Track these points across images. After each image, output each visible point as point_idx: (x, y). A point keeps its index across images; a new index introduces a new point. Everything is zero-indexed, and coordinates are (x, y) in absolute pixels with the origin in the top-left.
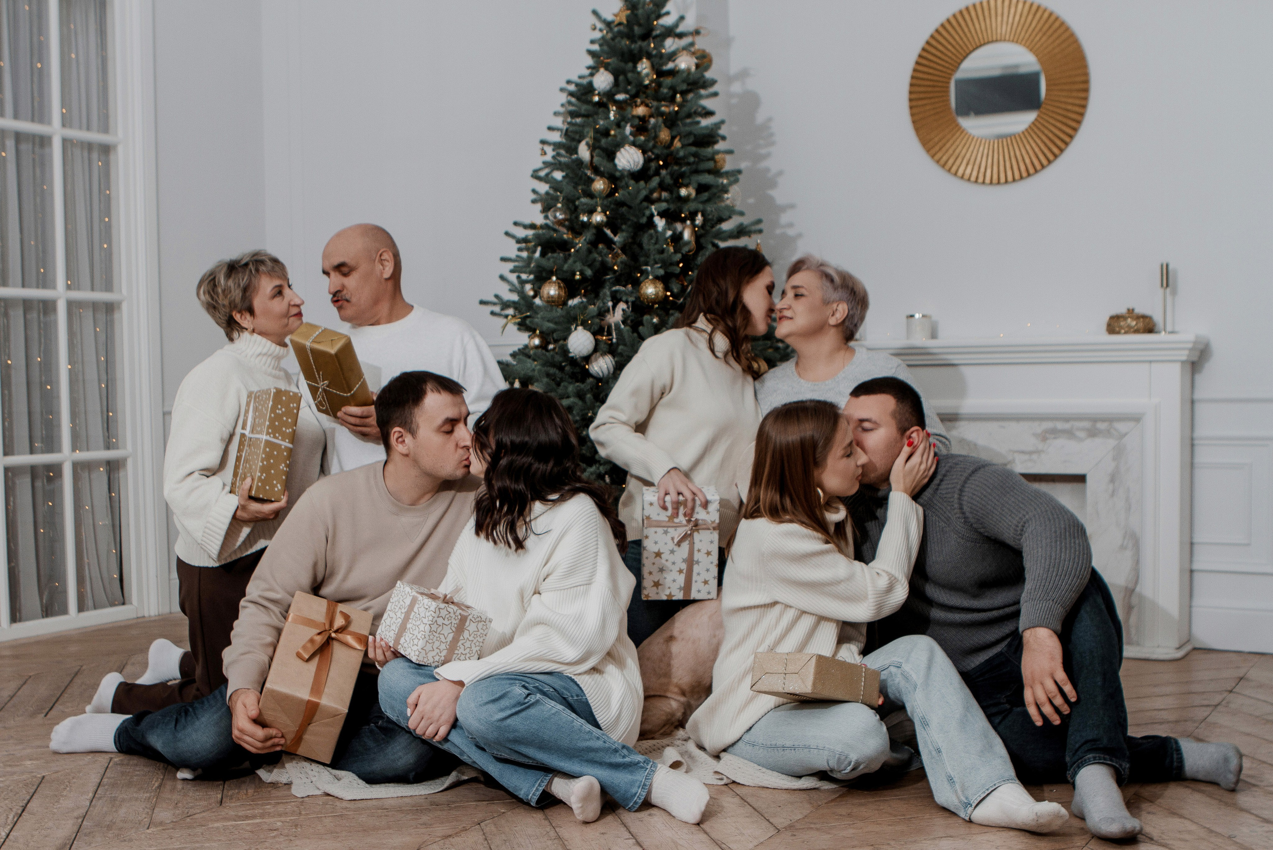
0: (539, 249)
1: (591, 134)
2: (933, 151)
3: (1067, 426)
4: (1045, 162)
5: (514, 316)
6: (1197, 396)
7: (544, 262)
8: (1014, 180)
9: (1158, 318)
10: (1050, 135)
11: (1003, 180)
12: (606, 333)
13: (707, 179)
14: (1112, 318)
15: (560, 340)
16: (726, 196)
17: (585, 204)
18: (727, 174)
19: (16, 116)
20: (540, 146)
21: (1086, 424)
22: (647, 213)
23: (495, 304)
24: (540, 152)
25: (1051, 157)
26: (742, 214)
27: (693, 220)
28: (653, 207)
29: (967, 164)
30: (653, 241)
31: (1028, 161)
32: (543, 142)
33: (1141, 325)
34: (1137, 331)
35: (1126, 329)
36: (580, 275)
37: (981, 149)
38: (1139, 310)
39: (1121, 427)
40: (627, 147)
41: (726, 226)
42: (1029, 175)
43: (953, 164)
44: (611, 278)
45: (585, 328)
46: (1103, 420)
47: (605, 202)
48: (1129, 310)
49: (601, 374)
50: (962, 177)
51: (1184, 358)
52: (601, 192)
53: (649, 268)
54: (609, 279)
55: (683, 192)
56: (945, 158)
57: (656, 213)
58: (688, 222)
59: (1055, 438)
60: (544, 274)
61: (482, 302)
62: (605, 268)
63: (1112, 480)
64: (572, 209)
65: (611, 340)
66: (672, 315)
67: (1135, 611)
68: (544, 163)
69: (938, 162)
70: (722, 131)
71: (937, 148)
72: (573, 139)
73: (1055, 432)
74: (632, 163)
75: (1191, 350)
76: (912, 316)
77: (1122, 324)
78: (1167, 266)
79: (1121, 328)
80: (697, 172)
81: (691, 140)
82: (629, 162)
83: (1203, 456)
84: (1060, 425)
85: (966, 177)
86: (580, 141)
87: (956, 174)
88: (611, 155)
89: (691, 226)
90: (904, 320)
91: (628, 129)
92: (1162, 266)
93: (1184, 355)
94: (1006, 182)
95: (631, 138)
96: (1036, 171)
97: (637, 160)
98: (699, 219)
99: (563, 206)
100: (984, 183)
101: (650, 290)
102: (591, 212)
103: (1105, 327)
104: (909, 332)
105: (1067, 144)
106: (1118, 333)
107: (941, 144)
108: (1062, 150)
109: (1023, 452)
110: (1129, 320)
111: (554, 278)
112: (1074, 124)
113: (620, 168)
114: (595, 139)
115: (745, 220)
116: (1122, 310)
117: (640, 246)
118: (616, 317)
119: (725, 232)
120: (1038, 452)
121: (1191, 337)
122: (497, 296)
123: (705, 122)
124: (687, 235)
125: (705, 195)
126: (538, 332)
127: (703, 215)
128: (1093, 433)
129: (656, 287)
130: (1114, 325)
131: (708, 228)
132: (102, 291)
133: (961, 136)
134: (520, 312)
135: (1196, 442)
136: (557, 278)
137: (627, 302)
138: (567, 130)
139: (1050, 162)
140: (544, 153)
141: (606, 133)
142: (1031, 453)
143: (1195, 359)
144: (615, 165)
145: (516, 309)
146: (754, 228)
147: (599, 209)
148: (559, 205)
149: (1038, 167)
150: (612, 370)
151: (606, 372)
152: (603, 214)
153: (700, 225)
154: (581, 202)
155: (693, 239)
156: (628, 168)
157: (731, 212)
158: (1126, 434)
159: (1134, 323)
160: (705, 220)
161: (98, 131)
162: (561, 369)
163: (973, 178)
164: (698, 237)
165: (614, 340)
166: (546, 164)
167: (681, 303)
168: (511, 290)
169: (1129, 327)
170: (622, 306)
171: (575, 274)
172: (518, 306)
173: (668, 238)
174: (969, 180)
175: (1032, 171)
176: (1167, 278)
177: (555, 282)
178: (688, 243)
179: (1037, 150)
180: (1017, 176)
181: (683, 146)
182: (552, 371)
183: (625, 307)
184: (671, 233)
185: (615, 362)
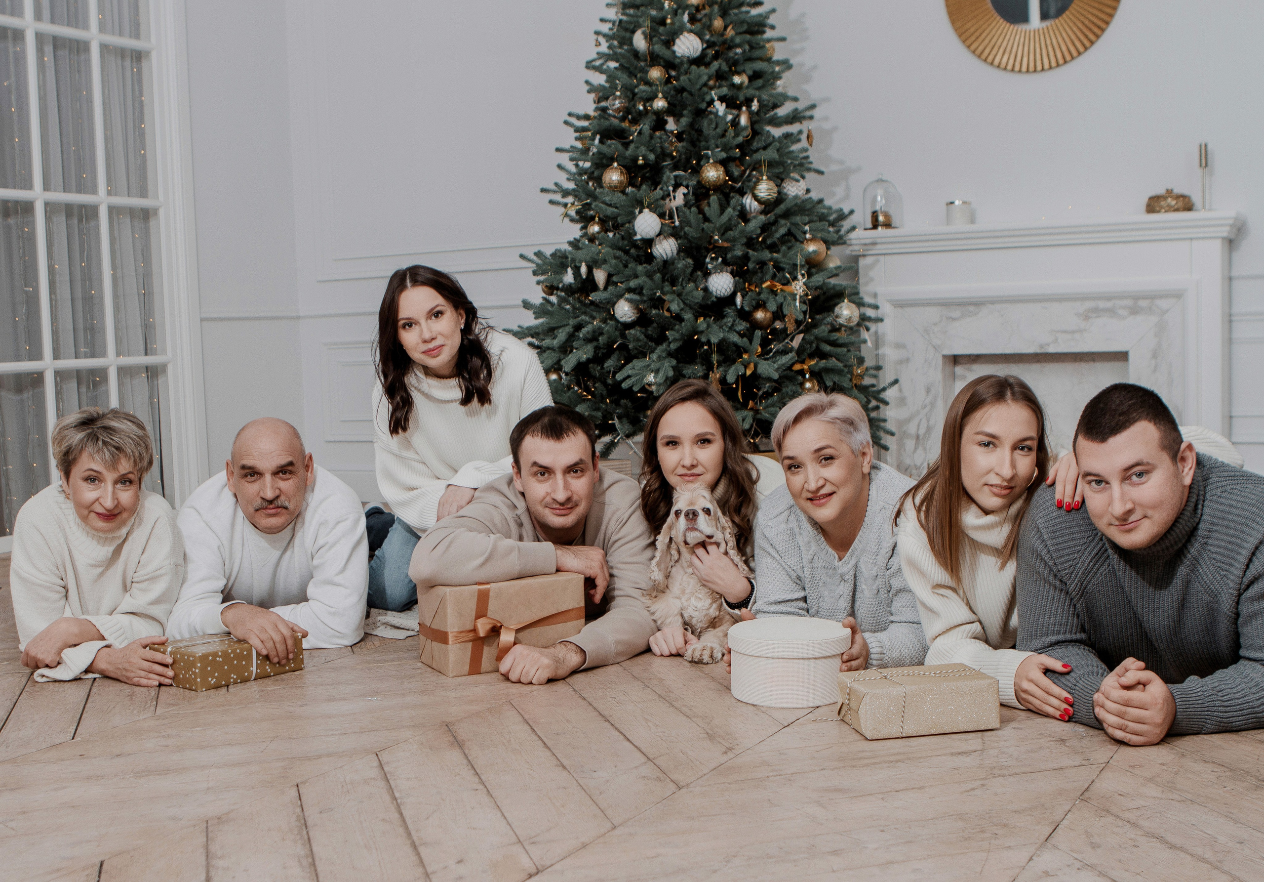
0: (598, 137)
1: (648, 23)
2: (969, 42)
3: (1109, 304)
4: (1081, 49)
5: (573, 204)
6: (1235, 273)
7: (605, 149)
8: (1051, 68)
9: (1196, 199)
10: (1087, 22)
11: (1039, 68)
12: (667, 217)
13: (759, 66)
14: (1151, 198)
15: (625, 224)
16: (779, 82)
17: (644, 91)
18: (778, 63)
19: (53, 21)
20: (595, 37)
21: (1129, 302)
22: (708, 98)
23: (555, 192)
24: (594, 43)
25: (1087, 44)
26: (796, 99)
27: (749, 107)
28: (713, 92)
29: (1004, 53)
30: (713, 126)
31: (1064, 48)
32: (597, 33)
33: (1180, 204)
34: (1177, 210)
35: (1167, 209)
36: (643, 159)
37: (1017, 37)
38: (1178, 190)
39: (1163, 304)
40: (686, 34)
41: (782, 112)
42: (1065, 62)
43: (989, 54)
44: (670, 164)
45: (651, 210)
46: (1145, 298)
47: (665, 88)
48: (1167, 190)
49: (665, 257)
50: (998, 66)
51: (1225, 234)
52: (659, 79)
53: (710, 152)
54: (668, 165)
55: (737, 80)
56: (981, 48)
57: (716, 98)
58: (744, 108)
59: (1097, 317)
60: (604, 161)
61: (543, 190)
62: (664, 155)
63: (1155, 356)
64: (631, 95)
65: (673, 223)
66: (733, 197)
68: (598, 53)
69: (974, 52)
70: (772, 20)
71: (973, 38)
72: (626, 30)
73: (1097, 311)
74: (691, 49)
75: (1232, 226)
76: (952, 203)
77: (1162, 203)
78: (1206, 146)
79: (1161, 207)
80: (750, 59)
81: (745, 27)
82: (688, 48)
83: (1241, 331)
84: (1102, 304)
85: (1003, 66)
86: (633, 32)
87: (992, 64)
88: (669, 43)
89: (747, 112)
90: (945, 207)
91: (686, 18)
92: (1201, 146)
93: (1225, 232)
94: (1043, 69)
95: (689, 25)
96: (1073, 58)
97: (696, 46)
98: (755, 106)
99: (621, 94)
100: (1020, 71)
101: (712, 173)
102: (652, 98)
103: (1144, 208)
104: (949, 220)
105: (1103, 30)
106: (1159, 212)
107: (977, 34)
108: (1098, 37)
109: (1065, 332)
110: (1169, 200)
111: (615, 164)
112: (1109, 10)
113: (678, 55)
114: (652, 28)
115: (800, 106)
116: (1161, 191)
117: (700, 132)
118: (679, 199)
119: (781, 117)
120: (1080, 331)
121: (1233, 214)
122: (556, 184)
123: (755, 12)
124: (744, 120)
125: (760, 82)
126: (597, 219)
127: (758, 101)
128: (1134, 311)
129: (717, 171)
130: (1154, 205)
131: (762, 114)
132: (137, 196)
133: (998, 26)
134: (580, 200)
135: (1234, 318)
136: (619, 165)
137: (687, 187)
138: (621, 21)
139: (1086, 49)
140: (598, 44)
141: (663, 22)
142: (1073, 332)
143: (1232, 236)
144: (674, 52)
145: (576, 196)
146: (808, 113)
147: (660, 95)
148: (618, 93)
149: (1075, 53)
150: (675, 252)
151: (670, 255)
152: (664, 100)
153: (756, 110)
154: (639, 90)
155: (749, 124)
156: (687, 55)
157: (785, 97)
158: (1168, 311)
159: (1174, 203)
160: (761, 105)
161: (130, 37)
162: (627, 252)
163: (1009, 67)
164: (753, 123)
165: (677, 223)
166: (600, 55)
167: (740, 188)
168: (568, 179)
169: (1169, 206)
170: (682, 190)
171: (638, 159)
172: (577, 193)
173: (728, 123)
174: (1005, 69)
175: (1068, 58)
176: (1205, 158)
177: (616, 168)
178: (745, 128)
179: (1073, 37)
180: (1054, 64)
181: (738, 34)
182: (619, 253)
183: (686, 191)
184: (730, 117)
185: (678, 244)
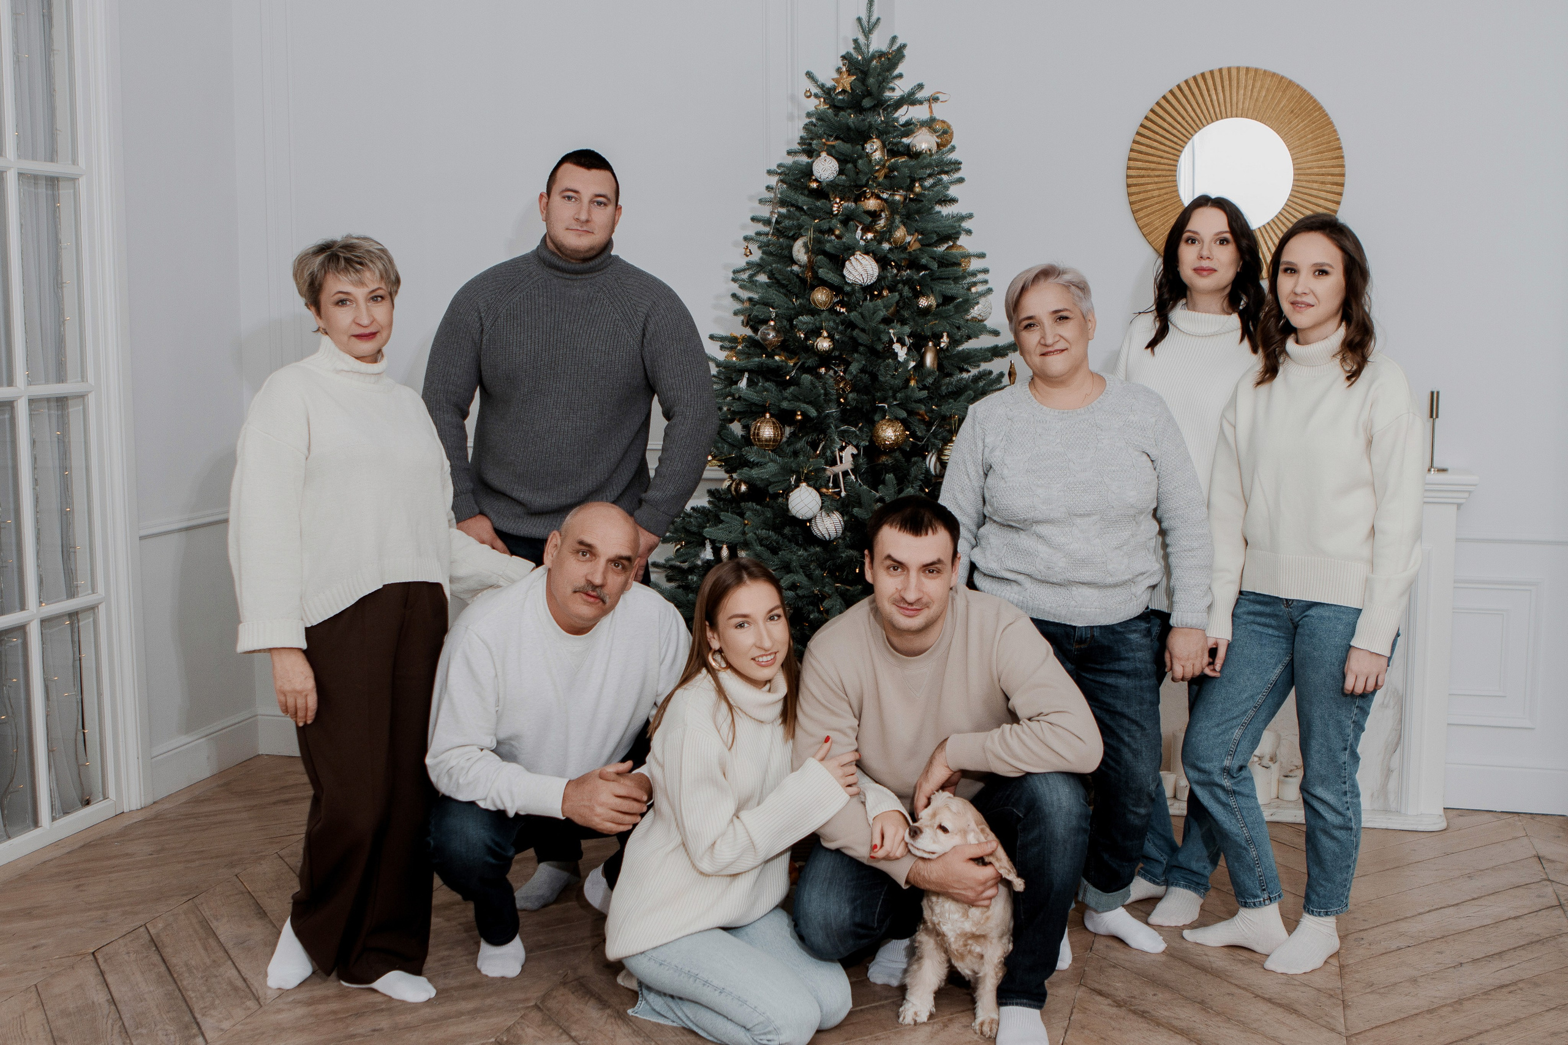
1: (811, 233)
7: (753, 394)
12: (831, 485)
13: (951, 289)
16: (975, 308)
17: (806, 323)
20: (743, 242)
22: (885, 338)
24: (742, 250)
26: (995, 333)
27: (937, 343)
28: (892, 331)
30: (892, 372)
32: (746, 239)
36: (802, 415)
40: (859, 256)
44: (836, 416)
45: (809, 485)
47: (831, 322)
49: (827, 537)
52: (824, 306)
53: (886, 406)
54: (833, 416)
55: (923, 302)
57: (895, 339)
58: (930, 346)
60: (755, 409)
62: (828, 401)
64: (787, 327)
65: (839, 493)
66: (915, 463)
67: (1395, 775)
68: (747, 262)
70: (967, 223)
72: (785, 236)
74: (865, 274)
78: (1437, 394)
80: (938, 279)
81: (933, 239)
82: (862, 274)
86: (795, 238)
88: (838, 261)
89: (934, 350)
91: (859, 232)
92: (1432, 394)
95: (863, 243)
97: (870, 272)
98: (944, 340)
99: (776, 324)
101: (889, 433)
102: (814, 334)
111: (768, 416)
113: (849, 280)
114: (816, 240)
117: (875, 379)
118: (846, 461)
123: (946, 210)
124: (930, 362)
125: (950, 309)
127: (948, 336)
129: (895, 430)
131: (953, 351)
134: (723, 453)
136: (772, 416)
137: (857, 447)
138: (777, 222)
140: (749, 252)
141: (830, 233)
144: (843, 277)
147: (825, 334)
148: (772, 323)
150: (840, 531)
151: (833, 533)
152: (830, 338)
153: (945, 345)
154: (801, 321)
155: (936, 366)
156: (859, 281)
157: (981, 328)
160: (952, 342)
162: (780, 530)
164: (940, 363)
165: (843, 494)
166: (750, 264)
170: (851, 450)
171: (796, 414)
173: (910, 369)
176: (1436, 408)
177: (768, 421)
178: (931, 371)
181: (922, 247)
182: (767, 534)
183: (855, 452)
184: (912, 364)
185: (844, 521)
